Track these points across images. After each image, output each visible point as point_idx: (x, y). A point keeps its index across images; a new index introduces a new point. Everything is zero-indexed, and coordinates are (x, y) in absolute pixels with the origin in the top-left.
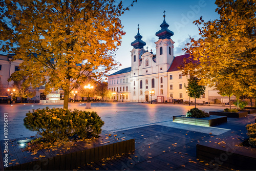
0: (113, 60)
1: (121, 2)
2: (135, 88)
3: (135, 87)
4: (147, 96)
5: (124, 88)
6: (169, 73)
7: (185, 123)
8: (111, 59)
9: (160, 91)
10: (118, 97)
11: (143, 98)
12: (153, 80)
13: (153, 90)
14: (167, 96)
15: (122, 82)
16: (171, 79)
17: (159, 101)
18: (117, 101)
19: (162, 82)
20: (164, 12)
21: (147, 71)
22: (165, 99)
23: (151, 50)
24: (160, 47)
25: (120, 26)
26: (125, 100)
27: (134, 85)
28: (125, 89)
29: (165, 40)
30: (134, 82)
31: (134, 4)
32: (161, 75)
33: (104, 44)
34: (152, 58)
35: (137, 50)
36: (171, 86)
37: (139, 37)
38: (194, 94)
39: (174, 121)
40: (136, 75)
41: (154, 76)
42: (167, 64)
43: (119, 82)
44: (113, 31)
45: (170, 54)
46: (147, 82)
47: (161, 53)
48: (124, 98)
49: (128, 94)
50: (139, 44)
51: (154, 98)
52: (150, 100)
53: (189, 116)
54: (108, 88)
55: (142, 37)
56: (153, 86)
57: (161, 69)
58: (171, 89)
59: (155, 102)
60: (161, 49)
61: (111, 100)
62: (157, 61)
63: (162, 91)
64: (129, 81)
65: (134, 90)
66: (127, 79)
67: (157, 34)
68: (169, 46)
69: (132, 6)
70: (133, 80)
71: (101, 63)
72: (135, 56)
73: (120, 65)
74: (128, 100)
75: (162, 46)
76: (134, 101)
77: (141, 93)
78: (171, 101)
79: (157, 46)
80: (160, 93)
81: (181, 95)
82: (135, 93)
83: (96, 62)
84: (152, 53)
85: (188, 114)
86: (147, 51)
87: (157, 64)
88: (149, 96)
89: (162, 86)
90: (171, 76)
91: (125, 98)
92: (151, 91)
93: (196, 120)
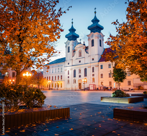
0: (54, 49)
1: (61, 8)
2: (68, 77)
3: (68, 75)
4: (80, 84)
5: (58, 77)
6: (100, 63)
7: (110, 102)
8: (52, 49)
9: (92, 79)
10: (53, 85)
11: (76, 86)
12: (85, 70)
13: (85, 79)
14: (98, 84)
15: (57, 71)
16: (102, 68)
17: (91, 88)
18: (52, 89)
19: (93, 71)
20: (95, 9)
21: (80, 62)
22: (97, 87)
23: (84, 42)
24: (91, 39)
25: (60, 25)
26: (60, 88)
27: (68, 74)
28: (60, 78)
29: (96, 34)
30: (68, 71)
31: (69, 9)
32: (93, 65)
33: (47, 37)
34: (84, 49)
35: (71, 42)
36: (102, 75)
37: (72, 30)
38: (118, 79)
39: (102, 101)
40: (70, 64)
41: (86, 66)
42: (98, 54)
43: (54, 72)
44: (54, 28)
45: (101, 46)
46: (80, 71)
47: (93, 45)
48: (58, 86)
49: (63, 82)
50: (73, 36)
51: (86, 86)
52: (83, 88)
53: (114, 96)
54: (44, 77)
55: (75, 30)
56: (86, 75)
57: (93, 59)
58: (102, 77)
59: (88, 89)
60: (93, 41)
61: (46, 88)
62: (89, 52)
63: (94, 79)
64: (63, 70)
65: (68, 79)
66: (62, 69)
67: (89, 28)
68: (100, 39)
69: (68, 10)
70: (67, 70)
71: (45, 51)
72: (69, 47)
73: (59, 53)
74: (63, 88)
75: (94, 38)
76: (68, 89)
77: (75, 82)
78: (102, 88)
79: (89, 39)
80: (92, 81)
81: (110, 83)
82: (69, 81)
83: (42, 50)
84: (84, 45)
85: (113, 95)
86: (80, 43)
87: (89, 54)
88: (82, 85)
89: (93, 75)
90: (102, 66)
91: (60, 86)
92: (83, 79)
93: (119, 99)
